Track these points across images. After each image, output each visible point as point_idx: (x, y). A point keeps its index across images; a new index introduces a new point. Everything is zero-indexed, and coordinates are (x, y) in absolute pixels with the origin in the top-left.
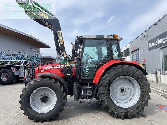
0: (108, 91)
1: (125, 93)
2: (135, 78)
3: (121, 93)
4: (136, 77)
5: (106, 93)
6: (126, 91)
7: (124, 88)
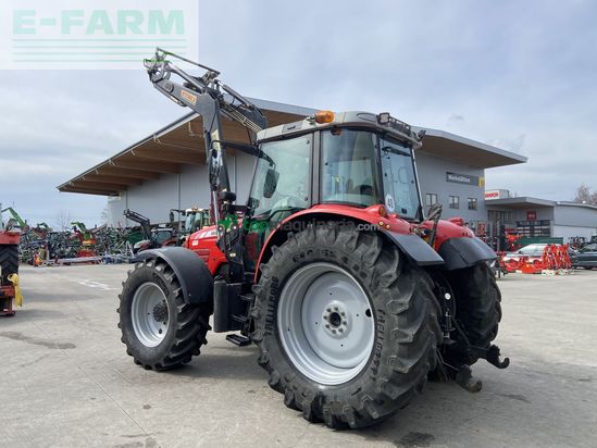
0: (271, 313)
1: (341, 330)
2: (353, 271)
3: (328, 326)
4: (356, 268)
5: (263, 318)
6: (345, 323)
7: (340, 312)
